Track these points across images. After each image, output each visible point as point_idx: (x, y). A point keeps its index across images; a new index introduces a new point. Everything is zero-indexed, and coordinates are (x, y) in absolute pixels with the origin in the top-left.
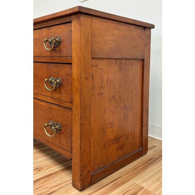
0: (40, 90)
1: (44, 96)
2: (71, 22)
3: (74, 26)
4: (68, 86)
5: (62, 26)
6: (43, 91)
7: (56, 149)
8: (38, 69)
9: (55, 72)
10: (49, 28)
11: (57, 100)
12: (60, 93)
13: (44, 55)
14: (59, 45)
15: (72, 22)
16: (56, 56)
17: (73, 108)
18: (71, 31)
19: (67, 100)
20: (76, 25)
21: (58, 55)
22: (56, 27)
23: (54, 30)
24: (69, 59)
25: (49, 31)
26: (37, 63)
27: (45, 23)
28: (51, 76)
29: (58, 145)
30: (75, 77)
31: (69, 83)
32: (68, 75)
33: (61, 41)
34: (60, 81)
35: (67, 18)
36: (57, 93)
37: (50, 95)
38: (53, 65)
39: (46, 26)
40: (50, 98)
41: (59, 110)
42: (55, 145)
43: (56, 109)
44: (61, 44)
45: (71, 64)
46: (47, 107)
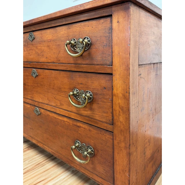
0: (59, 103)
1: (65, 110)
2: (111, 16)
3: (118, 22)
4: (105, 102)
5: (94, 22)
6: (63, 105)
7: (87, 174)
8: (55, 78)
9: (81, 84)
10: (70, 26)
11: (87, 118)
12: (91, 109)
13: (64, 62)
14: (89, 48)
15: (113, 16)
16: (84, 63)
17: (116, 132)
18: (111, 29)
19: (104, 120)
20: (121, 20)
21: (87, 62)
22: (82, 24)
23: (78, 28)
24: (107, 67)
25: (70, 30)
26: (53, 71)
27: (64, 20)
28: (75, 88)
29: (91, 170)
30: (118, 92)
31: (106, 99)
32: (105, 88)
33: (91, 43)
34: (91, 95)
35: (104, 11)
36: (87, 110)
37: (75, 110)
38: (77, 74)
39: (64, 23)
40: (74, 114)
41: (90, 130)
42: (86, 169)
43: (85, 128)
44: (91, 47)
45: (112, 74)
46: (71, 124)
